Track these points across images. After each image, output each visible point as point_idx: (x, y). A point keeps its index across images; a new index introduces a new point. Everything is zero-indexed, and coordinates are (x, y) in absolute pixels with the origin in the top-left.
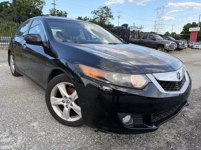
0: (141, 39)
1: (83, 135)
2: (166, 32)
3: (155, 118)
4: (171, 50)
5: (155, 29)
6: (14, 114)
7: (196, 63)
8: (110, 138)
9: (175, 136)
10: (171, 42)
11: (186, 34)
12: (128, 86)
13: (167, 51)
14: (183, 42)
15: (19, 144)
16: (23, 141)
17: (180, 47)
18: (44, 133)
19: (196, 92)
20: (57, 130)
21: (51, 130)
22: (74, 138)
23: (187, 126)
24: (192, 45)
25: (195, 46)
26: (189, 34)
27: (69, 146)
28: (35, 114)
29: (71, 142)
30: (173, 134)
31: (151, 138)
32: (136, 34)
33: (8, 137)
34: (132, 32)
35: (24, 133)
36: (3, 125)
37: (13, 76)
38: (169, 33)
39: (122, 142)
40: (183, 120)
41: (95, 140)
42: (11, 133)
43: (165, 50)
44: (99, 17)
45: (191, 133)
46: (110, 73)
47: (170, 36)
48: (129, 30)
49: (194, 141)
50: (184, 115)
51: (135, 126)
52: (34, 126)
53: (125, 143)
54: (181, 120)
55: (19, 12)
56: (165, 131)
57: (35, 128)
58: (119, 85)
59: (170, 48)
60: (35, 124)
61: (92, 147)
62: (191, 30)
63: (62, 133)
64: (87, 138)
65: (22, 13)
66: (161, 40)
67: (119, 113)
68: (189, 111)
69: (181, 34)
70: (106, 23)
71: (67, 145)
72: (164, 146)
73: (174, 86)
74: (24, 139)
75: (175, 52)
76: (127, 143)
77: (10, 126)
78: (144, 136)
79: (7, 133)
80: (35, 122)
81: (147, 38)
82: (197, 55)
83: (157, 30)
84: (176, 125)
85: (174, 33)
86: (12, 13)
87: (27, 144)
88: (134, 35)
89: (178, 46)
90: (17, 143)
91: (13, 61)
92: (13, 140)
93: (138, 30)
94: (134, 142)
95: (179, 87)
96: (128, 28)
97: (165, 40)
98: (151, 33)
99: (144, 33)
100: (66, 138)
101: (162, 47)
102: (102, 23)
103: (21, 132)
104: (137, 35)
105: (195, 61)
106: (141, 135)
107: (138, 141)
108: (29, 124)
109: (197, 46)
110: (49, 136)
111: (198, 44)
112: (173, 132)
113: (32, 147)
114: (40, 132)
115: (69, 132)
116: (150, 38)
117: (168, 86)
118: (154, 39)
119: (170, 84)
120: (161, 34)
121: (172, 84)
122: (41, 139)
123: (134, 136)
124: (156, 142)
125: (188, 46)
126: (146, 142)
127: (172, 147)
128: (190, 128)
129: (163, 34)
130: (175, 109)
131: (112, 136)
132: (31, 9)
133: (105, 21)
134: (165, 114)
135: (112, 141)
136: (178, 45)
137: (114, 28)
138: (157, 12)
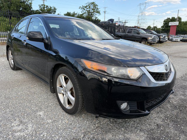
0: (127, 33)
1: (85, 121)
2: (148, 26)
3: (147, 104)
4: (154, 43)
5: (138, 23)
6: (20, 105)
7: (177, 55)
8: (108, 122)
9: (163, 119)
10: (153, 36)
11: (166, 28)
12: (125, 78)
13: (150, 44)
14: (164, 35)
15: (30, 131)
16: (34, 128)
17: (161, 40)
18: (51, 121)
19: (178, 81)
20: (62, 118)
21: (56, 117)
22: (78, 124)
23: (172, 110)
24: (171, 38)
25: (174, 39)
26: (168, 28)
27: (74, 131)
28: (40, 105)
29: (76, 127)
30: (161, 118)
31: (143, 122)
32: (121, 28)
33: (19, 125)
34: (117, 27)
35: (33, 121)
36: (12, 115)
37: (12, 70)
38: (151, 27)
39: (119, 126)
40: (169, 106)
41: (96, 125)
42: (21, 122)
43: (148, 43)
44: (86, 12)
45: (177, 117)
46: (110, 67)
47: (152, 30)
48: (115, 25)
49: (179, 123)
50: (169, 102)
51: (131, 112)
52: (40, 115)
53: (122, 127)
54: (167, 106)
55: (9, 7)
56: (154, 115)
57: (42, 117)
58: (118, 77)
59: (153, 41)
60: (41, 113)
61: (94, 131)
62: (170, 24)
63: (66, 120)
64: (89, 123)
65: (13, 8)
66: (145, 33)
67: (118, 101)
68: (173, 98)
69: (161, 28)
70: (93, 18)
71: (72, 130)
72: (154, 128)
73: (162, 76)
74: (34, 126)
75: (157, 44)
76: (124, 127)
77: (19, 116)
78: (137, 120)
79: (17, 122)
80: (40, 111)
81: (132, 33)
82: (176, 47)
83: (140, 24)
84: (163, 110)
85: (155, 27)
86: (3, 8)
87: (37, 130)
88: (120, 30)
89: (159, 40)
90: (28, 130)
91: (11, 56)
92: (24, 128)
93: (123, 24)
94: (129, 126)
95: (166, 77)
96: (114, 23)
97: (148, 34)
98: (135, 27)
99: (128, 28)
100: (71, 124)
101: (146, 40)
102: (89, 18)
103: (30, 120)
104: (123, 29)
105: (175, 53)
106: (135, 119)
107: (132, 124)
108: (35, 113)
109: (176, 38)
110: (55, 123)
111: (177, 37)
112: (161, 116)
113: (42, 133)
114: (47, 120)
115: (73, 119)
116: (134, 32)
117: (158, 76)
118: (138, 33)
119: (159, 75)
120: (144, 28)
121: (161, 75)
122: (49, 126)
123: (129, 120)
124: (147, 125)
125: (168, 39)
126: (139, 125)
127: (161, 129)
128: (175, 112)
129: (145, 28)
130: (163, 97)
131: (110, 121)
132: (21, 4)
133: (92, 16)
134: (155, 101)
135: (111, 126)
136: (159, 38)
137: (101, 22)
138: (140, 8)
